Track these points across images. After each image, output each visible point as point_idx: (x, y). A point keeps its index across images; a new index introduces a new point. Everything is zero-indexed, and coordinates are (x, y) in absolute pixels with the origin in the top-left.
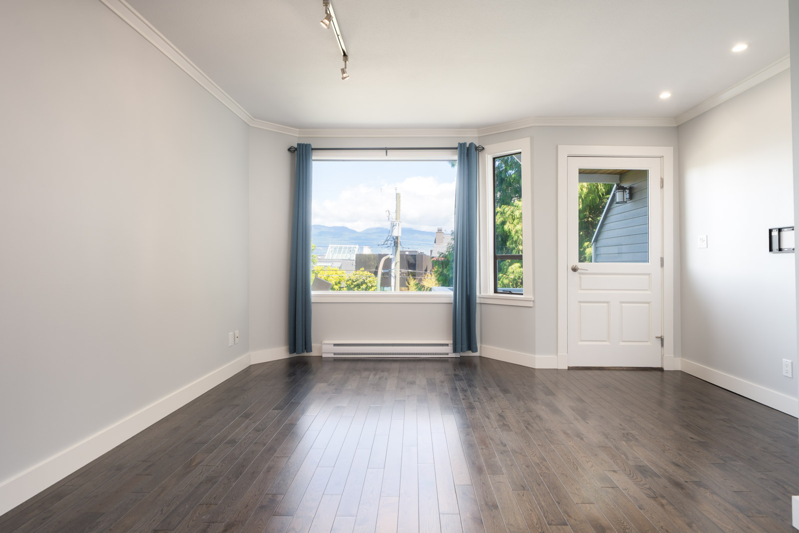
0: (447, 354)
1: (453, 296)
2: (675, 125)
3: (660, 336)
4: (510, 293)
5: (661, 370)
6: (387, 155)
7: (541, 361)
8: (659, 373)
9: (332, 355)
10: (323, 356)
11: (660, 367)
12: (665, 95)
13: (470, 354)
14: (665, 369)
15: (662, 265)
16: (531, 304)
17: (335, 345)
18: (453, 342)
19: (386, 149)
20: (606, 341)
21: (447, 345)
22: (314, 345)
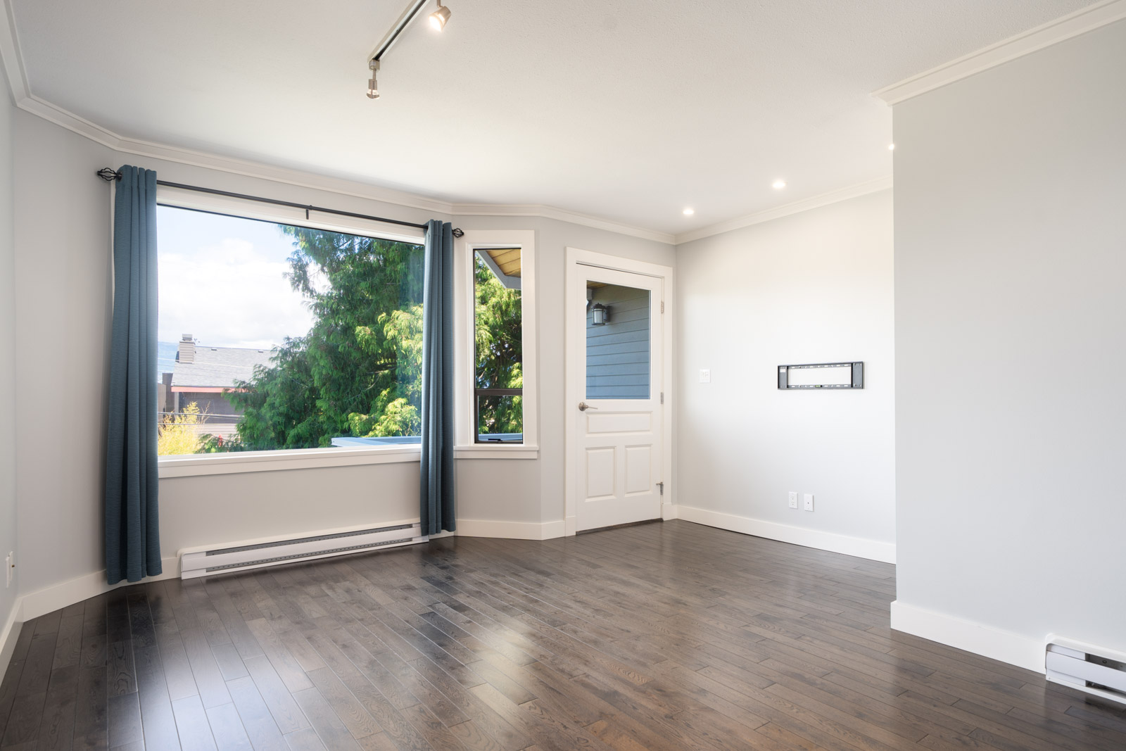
0: (410, 540)
1: (422, 451)
2: (674, 244)
3: (659, 483)
4: (499, 441)
5: (660, 520)
6: (307, 218)
7: (548, 529)
8: (658, 525)
9: (204, 574)
10: (183, 578)
11: (659, 517)
12: (688, 212)
13: (445, 534)
14: (664, 520)
15: (662, 401)
16: (534, 455)
17: (209, 553)
18: (421, 519)
19: (309, 208)
20: (611, 495)
21: (410, 526)
22: (166, 560)
